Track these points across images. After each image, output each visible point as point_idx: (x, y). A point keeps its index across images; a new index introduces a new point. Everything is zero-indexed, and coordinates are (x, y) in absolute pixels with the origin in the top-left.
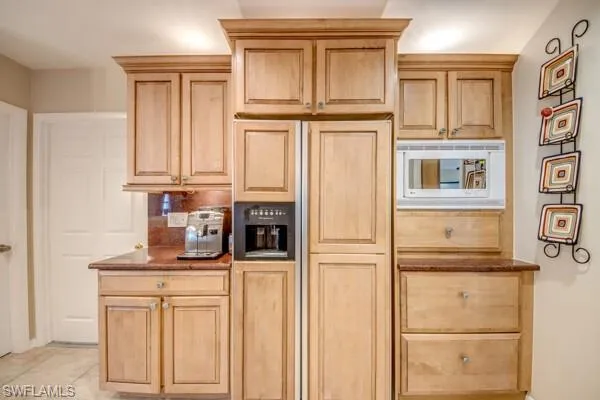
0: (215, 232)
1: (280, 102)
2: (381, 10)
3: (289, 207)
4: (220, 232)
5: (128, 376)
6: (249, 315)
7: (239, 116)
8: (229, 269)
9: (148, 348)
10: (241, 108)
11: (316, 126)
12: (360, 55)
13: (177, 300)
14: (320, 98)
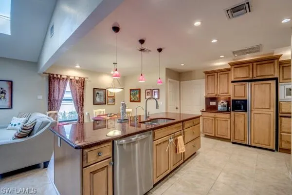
0: (225, 106)
1: (243, 78)
2: (273, 53)
3: (246, 101)
4: (227, 106)
5: (208, 132)
6: (235, 123)
7: (232, 82)
8: (230, 114)
9: (212, 128)
10: (233, 80)
11: (253, 83)
12: (266, 65)
13: (218, 119)
14: (255, 76)
